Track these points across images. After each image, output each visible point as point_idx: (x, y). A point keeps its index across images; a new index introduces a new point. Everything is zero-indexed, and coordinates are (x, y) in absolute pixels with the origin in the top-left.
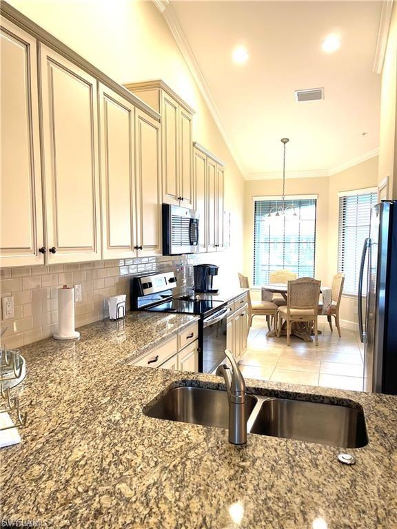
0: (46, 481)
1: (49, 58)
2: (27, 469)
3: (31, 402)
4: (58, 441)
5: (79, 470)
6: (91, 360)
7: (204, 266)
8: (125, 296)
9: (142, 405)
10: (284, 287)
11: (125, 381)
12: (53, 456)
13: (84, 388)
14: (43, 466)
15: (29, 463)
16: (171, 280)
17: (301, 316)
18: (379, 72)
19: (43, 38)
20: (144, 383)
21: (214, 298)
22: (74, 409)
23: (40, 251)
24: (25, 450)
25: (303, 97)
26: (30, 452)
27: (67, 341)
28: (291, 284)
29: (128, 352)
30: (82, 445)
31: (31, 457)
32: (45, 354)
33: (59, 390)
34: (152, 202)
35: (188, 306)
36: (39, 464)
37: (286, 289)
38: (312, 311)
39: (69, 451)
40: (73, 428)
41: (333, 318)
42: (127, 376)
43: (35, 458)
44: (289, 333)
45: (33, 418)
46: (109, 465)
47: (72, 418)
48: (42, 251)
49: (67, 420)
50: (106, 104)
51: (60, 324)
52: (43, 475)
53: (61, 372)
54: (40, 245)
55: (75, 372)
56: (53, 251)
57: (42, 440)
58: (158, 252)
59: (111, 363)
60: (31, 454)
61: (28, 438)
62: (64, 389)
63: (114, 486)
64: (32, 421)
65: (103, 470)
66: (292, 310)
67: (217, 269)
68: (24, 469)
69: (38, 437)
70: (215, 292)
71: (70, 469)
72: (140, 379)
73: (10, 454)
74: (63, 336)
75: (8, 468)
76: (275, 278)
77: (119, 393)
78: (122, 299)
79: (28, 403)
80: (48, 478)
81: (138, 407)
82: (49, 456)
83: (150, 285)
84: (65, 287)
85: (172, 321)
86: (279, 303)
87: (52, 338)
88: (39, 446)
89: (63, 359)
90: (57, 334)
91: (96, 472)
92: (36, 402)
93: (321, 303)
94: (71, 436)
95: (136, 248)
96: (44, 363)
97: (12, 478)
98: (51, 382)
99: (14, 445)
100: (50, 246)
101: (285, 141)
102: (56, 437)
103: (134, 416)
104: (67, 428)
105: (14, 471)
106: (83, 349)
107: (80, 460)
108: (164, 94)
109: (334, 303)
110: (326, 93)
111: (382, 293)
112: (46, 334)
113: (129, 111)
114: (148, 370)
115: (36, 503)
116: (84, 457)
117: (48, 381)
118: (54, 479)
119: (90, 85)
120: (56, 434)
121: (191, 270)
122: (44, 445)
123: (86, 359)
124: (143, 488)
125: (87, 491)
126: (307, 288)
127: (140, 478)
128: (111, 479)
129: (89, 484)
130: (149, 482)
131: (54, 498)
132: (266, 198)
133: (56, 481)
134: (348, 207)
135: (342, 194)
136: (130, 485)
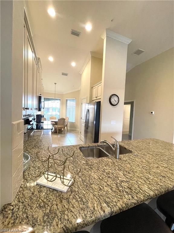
0: (103, 188)
1: (28, 36)
5: (104, 180)
14: (93, 184)
15: (89, 186)
17: (61, 127)
18: (81, 74)
21: (43, 124)
24: (79, 183)
25: (63, 74)
28: (59, 120)
31: (85, 184)
36: (91, 184)
37: (57, 121)
41: (66, 127)
43: (87, 183)
44: (58, 132)
46: (108, 175)
52: (99, 187)
63: (118, 179)
65: (109, 177)
66: (59, 126)
68: (91, 188)
70: (43, 122)
71: (102, 181)
73: (77, 186)
75: (86, 191)
88: (80, 179)
93: (65, 124)
97: (93, 193)
101: (55, 84)
105: (89, 191)
109: (67, 124)
110: (68, 75)
118: (104, 186)
119: (32, 52)
124: (124, 177)
125: (117, 185)
126: (62, 120)
127: (119, 175)
128: (115, 178)
129: (114, 182)
130: (122, 175)
131: (115, 192)
132: (47, 97)
133: (106, 186)
134: (68, 102)
135: (67, 99)
136: (121, 177)
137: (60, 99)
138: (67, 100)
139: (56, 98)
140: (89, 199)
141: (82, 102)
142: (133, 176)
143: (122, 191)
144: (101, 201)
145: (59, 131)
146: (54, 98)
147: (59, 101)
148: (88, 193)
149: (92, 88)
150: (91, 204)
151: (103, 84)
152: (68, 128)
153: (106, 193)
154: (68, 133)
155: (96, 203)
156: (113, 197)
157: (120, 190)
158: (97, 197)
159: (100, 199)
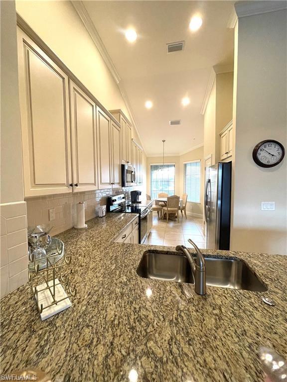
0: (97, 345)
1: (74, 88)
2: (80, 334)
3: (71, 271)
4: (95, 302)
5: (116, 330)
6: (97, 240)
7: (135, 192)
8: (105, 206)
9: (135, 269)
10: (165, 199)
11: (120, 253)
12: (95, 317)
13: (99, 259)
14: (90, 327)
15: (81, 327)
16: (123, 198)
17: (173, 211)
18: (203, 114)
19: (72, 77)
20: (130, 253)
21: (140, 205)
22: (98, 275)
23: (70, 185)
24: (75, 313)
25: (172, 123)
26: (79, 315)
27: (81, 229)
28: (169, 198)
29: (114, 235)
30: (111, 304)
31: (81, 320)
32: (73, 237)
33: (85, 261)
34: (117, 163)
35: (128, 209)
36: (88, 326)
37: (166, 200)
38: (176, 209)
39: (104, 311)
40: (101, 290)
41: (183, 211)
42: (119, 249)
43: (84, 321)
44: (167, 218)
45: (75, 284)
46: (135, 323)
47: (99, 282)
48: (71, 185)
49: (96, 284)
50: (99, 116)
51: (77, 221)
52: (93, 339)
53: (84, 249)
54: (70, 183)
55: (91, 248)
56: (76, 185)
57: (85, 302)
58: (120, 186)
59: (108, 242)
60: (80, 317)
61: (75, 301)
62: (88, 260)
63: (146, 344)
64: (75, 286)
65: (132, 328)
66: (169, 209)
67: (141, 193)
68: (78, 334)
69: (81, 300)
70: (140, 202)
71: (110, 329)
72: (126, 251)
73: (65, 319)
74: (79, 227)
75: (67, 334)
76: (160, 196)
77: (119, 261)
78: (104, 207)
79: (70, 272)
80: (97, 341)
81: (133, 271)
82: (92, 317)
83: (116, 200)
84: (80, 203)
85: (123, 216)
86: (163, 206)
87: (73, 228)
88: (84, 308)
89: (82, 240)
90: (76, 226)
91: (128, 330)
92: (74, 270)
93: (180, 205)
94: (102, 297)
95: (112, 184)
96: (73, 243)
97: (71, 345)
98: (80, 255)
99: (67, 309)
100: (75, 183)
101: (164, 141)
102: (93, 299)
103: (134, 278)
104: (98, 291)
105: (71, 336)
106: (91, 234)
107: (114, 320)
108: (121, 116)
109: (184, 205)
110: (181, 122)
111: (219, 202)
112: (71, 226)
113: (108, 121)
114: (128, 245)
115: (95, 376)
116: (116, 316)
117: (78, 255)
118: (102, 343)
119: (93, 106)
120: (92, 296)
121: (130, 194)
122: (87, 307)
123: (94, 240)
124: (166, 344)
125: (129, 354)
126: (175, 200)
127: (159, 334)
128: (141, 338)
129: (128, 345)
130: (167, 337)
131: (107, 367)
132: (155, 164)
133: (104, 345)
134: (188, 167)
135: (185, 163)
136: (156, 342)
137: (174, 164)
138: (185, 165)
139: (165, 164)
140: (55, 351)
141: (205, 165)
142: (191, 355)
143: (122, 376)
144: (64, 368)
145: (169, 216)
146: (162, 164)
147: (173, 168)
148: (65, 340)
149: (220, 135)
150: (46, 362)
151: (234, 125)
152: (186, 212)
153: (89, 359)
154: (187, 221)
155: (54, 365)
156: (90, 376)
157: (121, 371)
158: (66, 356)
159: (66, 363)
